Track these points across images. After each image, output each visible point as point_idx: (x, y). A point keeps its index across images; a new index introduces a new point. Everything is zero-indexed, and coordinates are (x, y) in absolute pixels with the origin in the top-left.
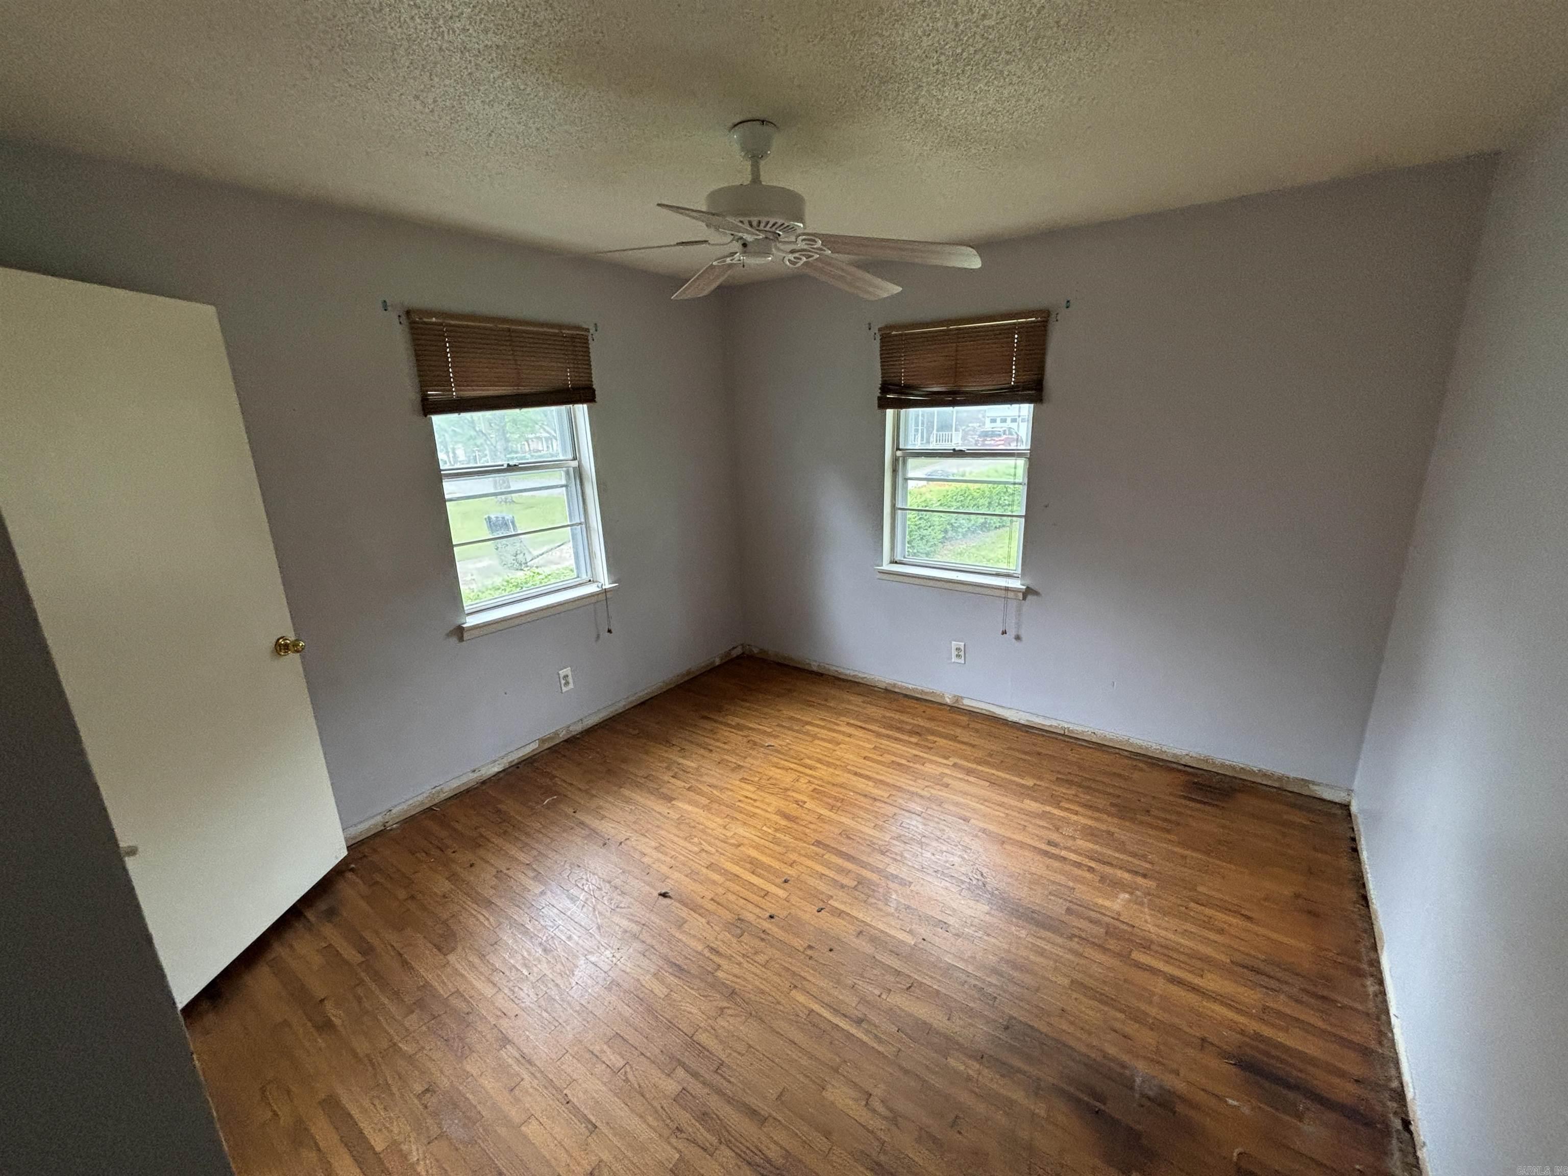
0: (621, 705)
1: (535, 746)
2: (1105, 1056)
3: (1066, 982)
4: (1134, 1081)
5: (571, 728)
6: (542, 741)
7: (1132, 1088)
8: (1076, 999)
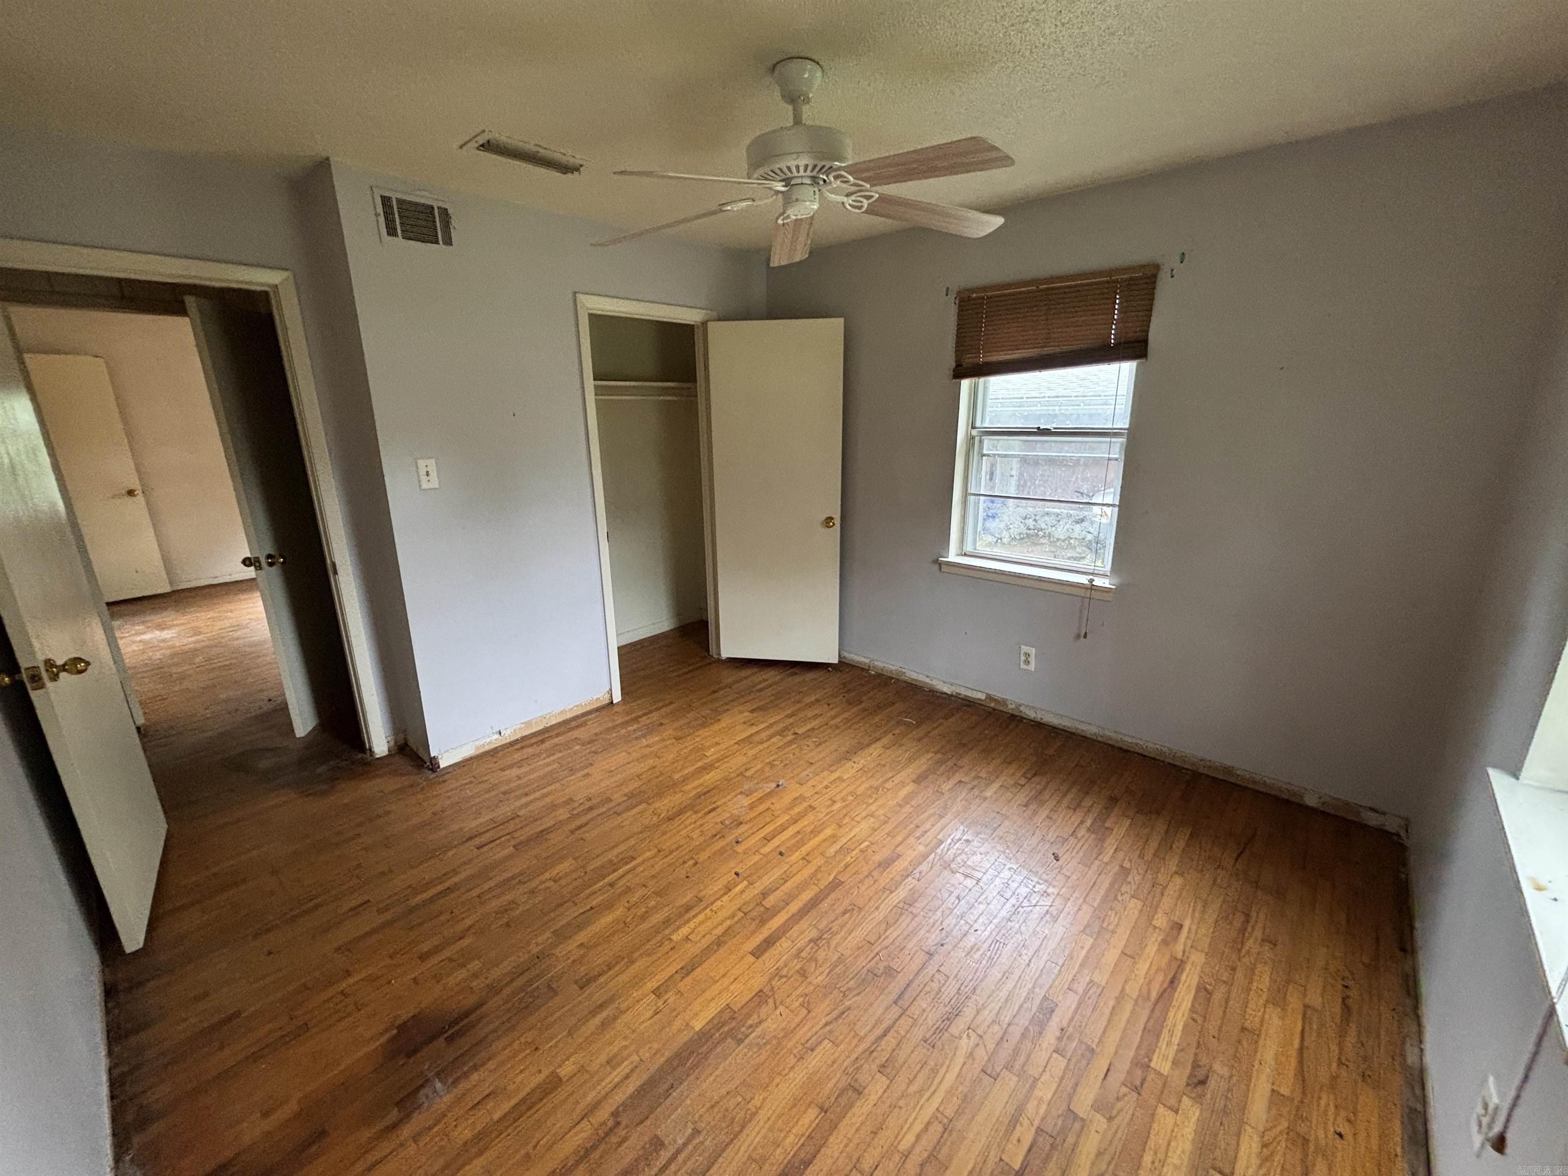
0: (1090, 729)
1: (982, 696)
2: (475, 1068)
3: (564, 1072)
4: (441, 1081)
5: (1022, 709)
6: (990, 697)
7: (438, 1075)
8: (540, 1072)
